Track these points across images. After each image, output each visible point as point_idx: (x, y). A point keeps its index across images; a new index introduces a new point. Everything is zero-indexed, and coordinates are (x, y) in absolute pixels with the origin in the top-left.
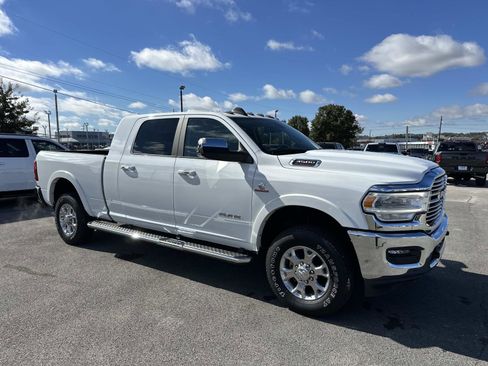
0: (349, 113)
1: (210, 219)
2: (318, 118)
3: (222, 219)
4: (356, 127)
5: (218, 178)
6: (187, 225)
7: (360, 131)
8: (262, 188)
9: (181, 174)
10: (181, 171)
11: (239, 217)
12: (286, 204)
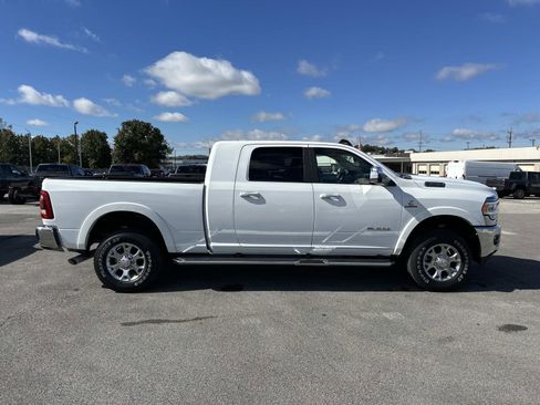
0: (157, 131)
1: (355, 234)
2: (121, 134)
3: (369, 233)
4: (165, 147)
5: (366, 199)
6: (326, 243)
7: (170, 151)
8: (411, 204)
9: (323, 198)
10: (324, 195)
11: (388, 229)
12: (434, 214)
